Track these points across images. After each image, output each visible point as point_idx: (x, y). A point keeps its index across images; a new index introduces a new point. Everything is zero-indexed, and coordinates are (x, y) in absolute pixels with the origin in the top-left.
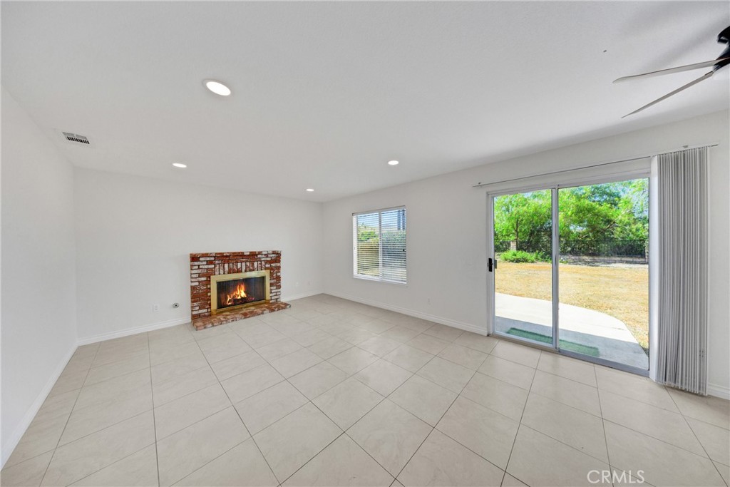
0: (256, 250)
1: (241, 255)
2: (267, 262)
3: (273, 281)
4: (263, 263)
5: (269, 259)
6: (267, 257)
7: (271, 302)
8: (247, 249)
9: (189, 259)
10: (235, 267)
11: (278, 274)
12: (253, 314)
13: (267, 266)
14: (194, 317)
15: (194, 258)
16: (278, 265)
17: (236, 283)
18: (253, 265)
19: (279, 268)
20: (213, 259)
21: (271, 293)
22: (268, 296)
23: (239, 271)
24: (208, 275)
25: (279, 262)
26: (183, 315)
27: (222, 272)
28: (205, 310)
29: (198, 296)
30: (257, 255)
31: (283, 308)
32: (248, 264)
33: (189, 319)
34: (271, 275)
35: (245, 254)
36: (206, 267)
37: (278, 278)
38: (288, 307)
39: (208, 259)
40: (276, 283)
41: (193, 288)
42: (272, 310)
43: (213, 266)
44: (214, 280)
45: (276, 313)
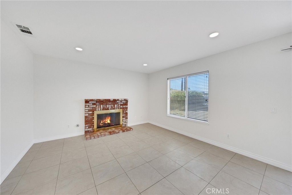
0: (116, 98)
1: (109, 101)
2: (121, 105)
3: (124, 115)
4: (119, 105)
5: (122, 103)
6: (121, 102)
7: (123, 126)
8: (112, 98)
9: (84, 102)
10: (106, 107)
11: (127, 111)
12: (114, 132)
13: (121, 107)
14: (86, 132)
15: (87, 102)
16: (127, 106)
17: (106, 115)
18: (114, 106)
19: (127, 108)
20: (95, 102)
21: (123, 121)
22: (121, 123)
23: (108, 109)
24: (93, 110)
25: (127, 105)
26: (81, 131)
27: (99, 109)
28: (91, 129)
29: (88, 121)
30: (116, 101)
31: (129, 130)
32: (112, 105)
33: (83, 133)
34: (123, 111)
35: (111, 100)
36: (92, 106)
37: (126, 114)
38: (132, 129)
39: (93, 102)
40: (126, 116)
41: (86, 117)
42: (124, 131)
43: (95, 106)
44: (96, 113)
45: (126, 133)
